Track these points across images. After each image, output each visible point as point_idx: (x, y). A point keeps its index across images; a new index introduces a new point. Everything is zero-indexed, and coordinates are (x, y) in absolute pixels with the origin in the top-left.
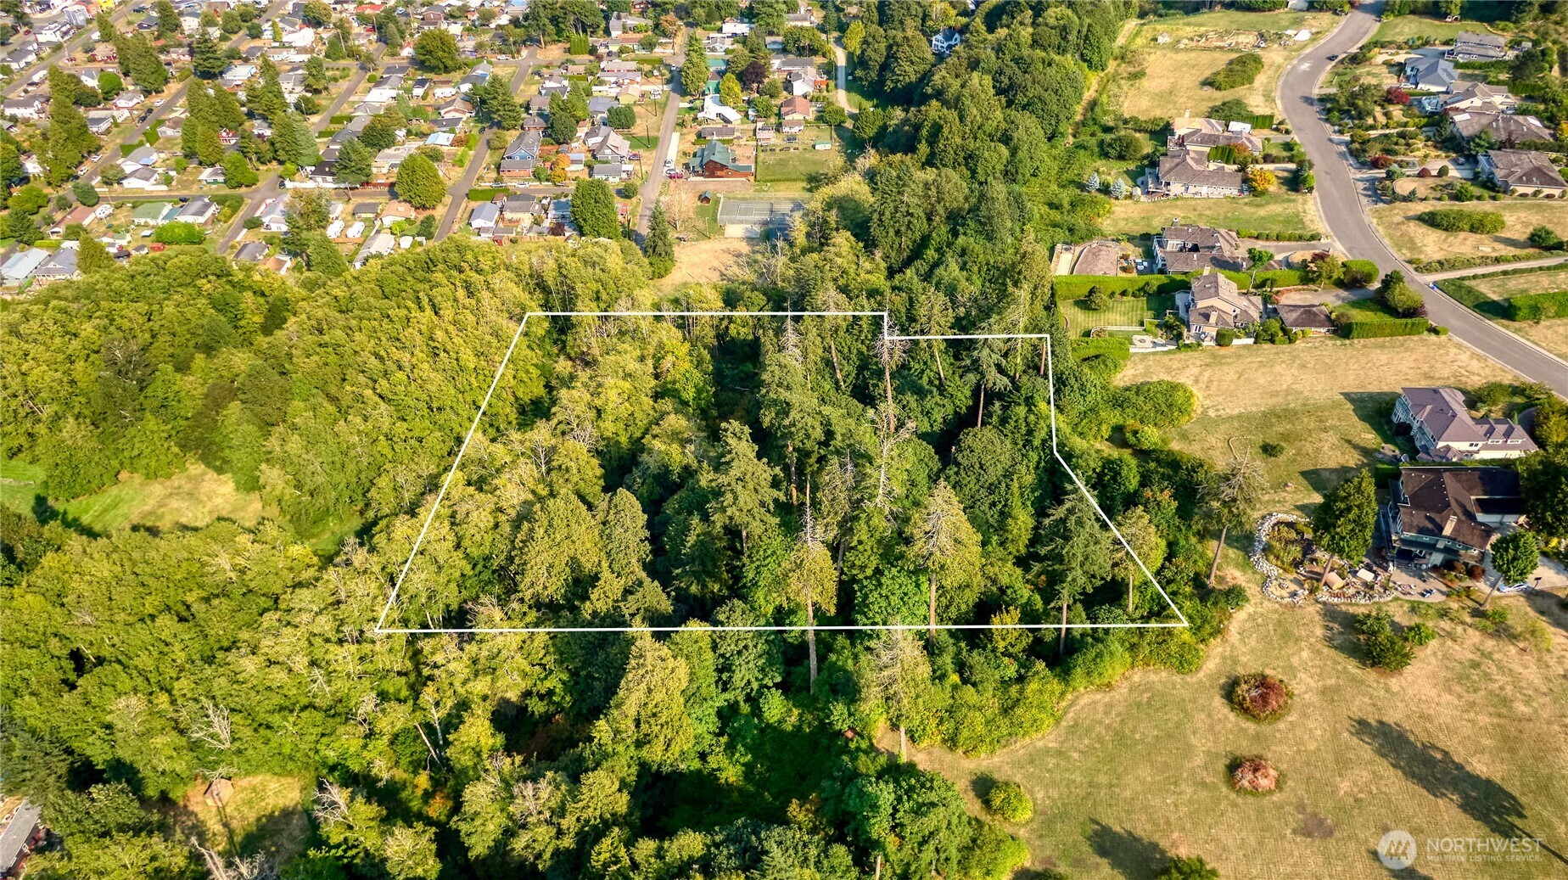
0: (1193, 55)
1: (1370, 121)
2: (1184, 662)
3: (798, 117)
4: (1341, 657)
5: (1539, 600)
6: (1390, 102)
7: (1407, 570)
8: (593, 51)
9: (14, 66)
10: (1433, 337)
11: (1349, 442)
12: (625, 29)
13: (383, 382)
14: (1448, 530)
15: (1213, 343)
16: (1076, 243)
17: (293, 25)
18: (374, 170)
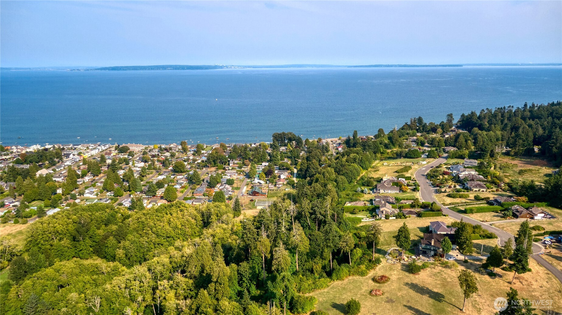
0: (393, 167)
1: (439, 178)
2: (362, 274)
3: (281, 183)
4: (404, 272)
5: (458, 262)
6: (444, 174)
7: (425, 256)
8: (224, 169)
9: (57, 170)
10: (444, 217)
11: (416, 235)
12: (234, 164)
13: (155, 229)
14: (433, 244)
15: (384, 219)
16: (352, 202)
17: (138, 162)
18: (157, 193)
